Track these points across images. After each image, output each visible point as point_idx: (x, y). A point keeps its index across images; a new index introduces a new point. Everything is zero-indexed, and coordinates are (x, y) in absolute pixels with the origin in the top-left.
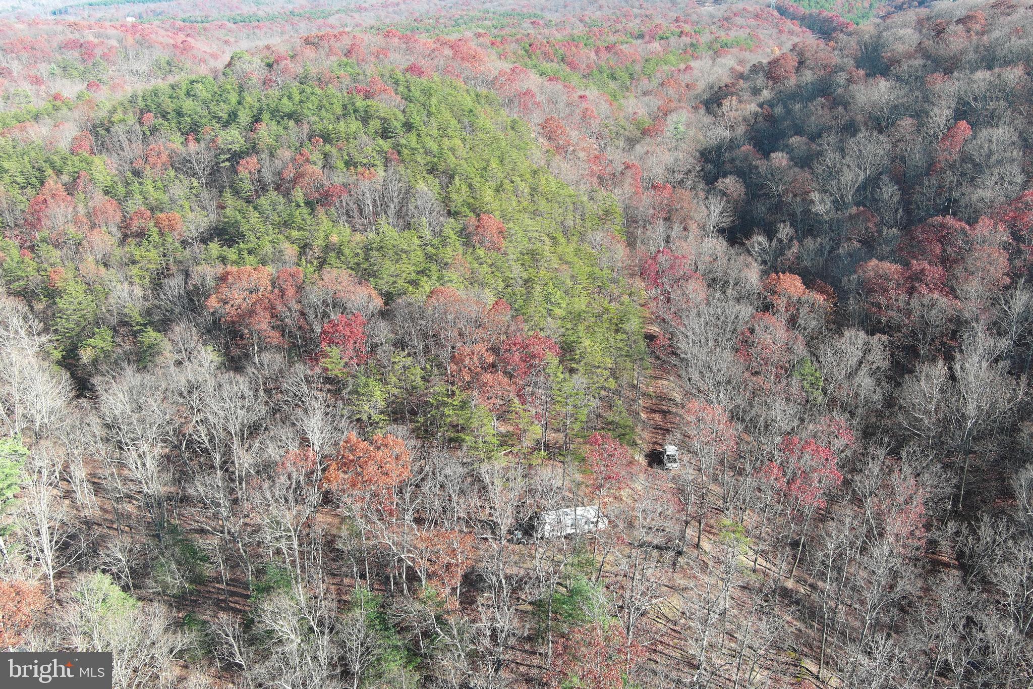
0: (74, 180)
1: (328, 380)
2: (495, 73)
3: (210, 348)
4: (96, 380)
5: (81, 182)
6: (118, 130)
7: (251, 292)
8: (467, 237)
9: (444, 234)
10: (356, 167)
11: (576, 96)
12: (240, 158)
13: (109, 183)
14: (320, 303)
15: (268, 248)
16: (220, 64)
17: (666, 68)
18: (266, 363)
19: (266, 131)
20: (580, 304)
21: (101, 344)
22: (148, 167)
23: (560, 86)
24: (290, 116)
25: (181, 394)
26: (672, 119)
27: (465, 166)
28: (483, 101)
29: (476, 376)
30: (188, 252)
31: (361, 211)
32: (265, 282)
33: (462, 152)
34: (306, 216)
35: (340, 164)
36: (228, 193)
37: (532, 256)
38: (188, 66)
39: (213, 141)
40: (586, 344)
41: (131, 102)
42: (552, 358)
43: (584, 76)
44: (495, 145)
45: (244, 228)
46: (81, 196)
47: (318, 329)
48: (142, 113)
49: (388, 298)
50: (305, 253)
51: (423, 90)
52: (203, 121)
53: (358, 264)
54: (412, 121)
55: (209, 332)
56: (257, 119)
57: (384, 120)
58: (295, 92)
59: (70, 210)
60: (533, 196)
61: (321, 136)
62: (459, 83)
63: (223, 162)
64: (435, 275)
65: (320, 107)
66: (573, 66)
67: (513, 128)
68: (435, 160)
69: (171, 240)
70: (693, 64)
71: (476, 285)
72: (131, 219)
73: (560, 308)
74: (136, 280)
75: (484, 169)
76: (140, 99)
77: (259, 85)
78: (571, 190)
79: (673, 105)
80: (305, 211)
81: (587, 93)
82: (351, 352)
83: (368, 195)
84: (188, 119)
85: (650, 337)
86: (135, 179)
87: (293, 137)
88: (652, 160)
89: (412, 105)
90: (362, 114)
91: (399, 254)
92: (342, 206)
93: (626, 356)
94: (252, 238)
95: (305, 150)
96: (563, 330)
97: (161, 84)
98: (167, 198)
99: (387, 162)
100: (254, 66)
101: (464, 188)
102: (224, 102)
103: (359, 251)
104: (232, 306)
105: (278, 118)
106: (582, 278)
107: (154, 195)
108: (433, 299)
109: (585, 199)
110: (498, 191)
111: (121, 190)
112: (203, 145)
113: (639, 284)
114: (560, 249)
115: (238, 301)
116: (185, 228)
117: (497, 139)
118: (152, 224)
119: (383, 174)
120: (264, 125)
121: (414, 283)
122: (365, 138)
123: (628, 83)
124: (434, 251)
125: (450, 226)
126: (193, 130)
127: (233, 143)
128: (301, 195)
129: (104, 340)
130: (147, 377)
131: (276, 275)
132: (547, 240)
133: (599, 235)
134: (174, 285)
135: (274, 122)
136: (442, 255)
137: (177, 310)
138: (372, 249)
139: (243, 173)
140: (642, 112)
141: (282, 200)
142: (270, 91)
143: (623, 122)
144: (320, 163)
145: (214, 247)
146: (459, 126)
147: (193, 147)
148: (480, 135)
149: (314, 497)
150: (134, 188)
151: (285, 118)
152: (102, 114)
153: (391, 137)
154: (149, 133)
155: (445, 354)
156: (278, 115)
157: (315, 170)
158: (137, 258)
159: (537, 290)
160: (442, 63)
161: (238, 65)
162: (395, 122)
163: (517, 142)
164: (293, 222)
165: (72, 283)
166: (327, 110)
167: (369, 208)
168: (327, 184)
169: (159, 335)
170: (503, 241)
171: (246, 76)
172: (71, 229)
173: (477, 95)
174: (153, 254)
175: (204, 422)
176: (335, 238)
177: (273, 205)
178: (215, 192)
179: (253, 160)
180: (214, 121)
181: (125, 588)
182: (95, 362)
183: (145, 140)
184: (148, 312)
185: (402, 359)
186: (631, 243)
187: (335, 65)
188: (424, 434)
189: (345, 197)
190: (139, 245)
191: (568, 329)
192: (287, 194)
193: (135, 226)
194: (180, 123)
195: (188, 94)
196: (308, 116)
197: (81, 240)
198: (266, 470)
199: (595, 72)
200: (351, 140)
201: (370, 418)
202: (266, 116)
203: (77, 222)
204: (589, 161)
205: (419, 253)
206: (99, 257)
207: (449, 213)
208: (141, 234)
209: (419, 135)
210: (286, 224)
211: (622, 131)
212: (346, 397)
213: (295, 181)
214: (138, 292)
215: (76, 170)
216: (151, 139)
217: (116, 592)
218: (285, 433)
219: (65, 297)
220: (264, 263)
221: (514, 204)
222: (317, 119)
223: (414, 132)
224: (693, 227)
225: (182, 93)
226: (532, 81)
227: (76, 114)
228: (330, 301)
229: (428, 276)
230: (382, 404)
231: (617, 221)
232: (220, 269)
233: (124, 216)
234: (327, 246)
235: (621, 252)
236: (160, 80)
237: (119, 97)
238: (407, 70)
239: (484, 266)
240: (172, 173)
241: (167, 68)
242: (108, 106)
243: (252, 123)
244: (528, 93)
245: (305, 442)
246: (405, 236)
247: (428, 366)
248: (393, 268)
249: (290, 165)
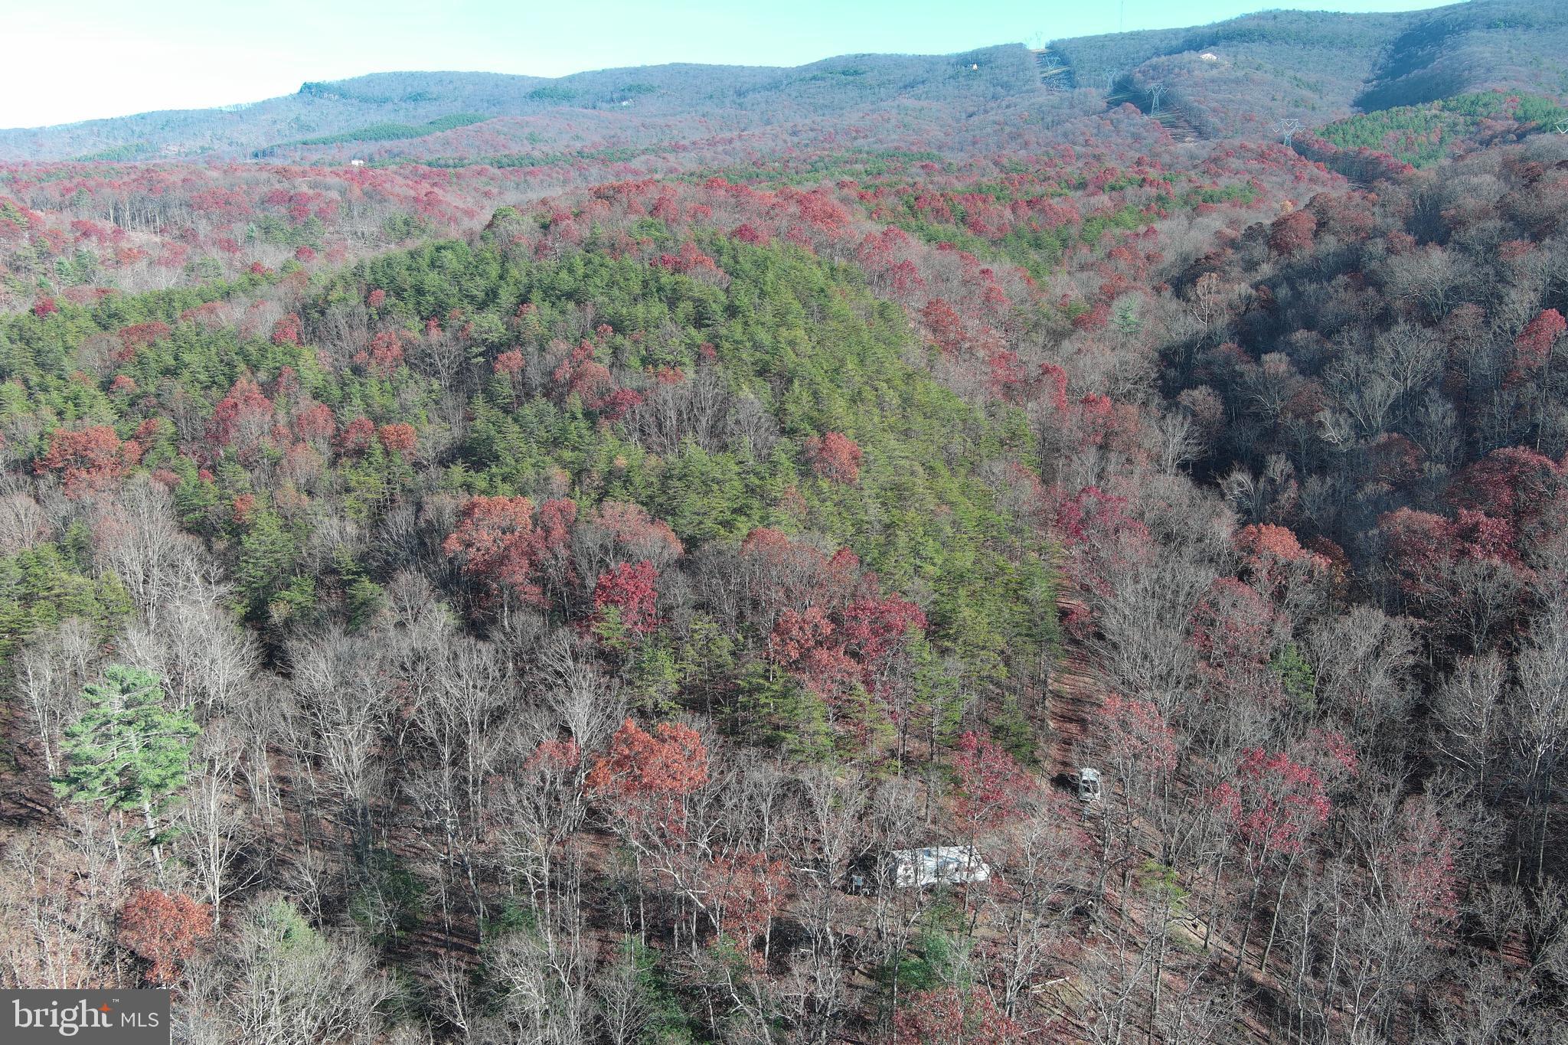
0: (274, 379)
1: (601, 654)
2: (859, 238)
3: (444, 606)
4: (292, 644)
5: (283, 381)
6: (336, 312)
7: (504, 533)
8: (805, 465)
9: (774, 458)
10: (656, 366)
11: (976, 270)
12: (498, 351)
13: (320, 384)
14: (597, 549)
15: (529, 474)
16: (478, 224)
17: (1117, 231)
18: (519, 627)
19: (536, 315)
20: (965, 559)
21: (299, 598)
22: (373, 362)
23: (952, 257)
24: (569, 296)
25: (405, 669)
26: (1119, 304)
27: (809, 366)
28: (840, 277)
29: (806, 654)
30: (421, 477)
31: (660, 426)
32: (526, 519)
33: (806, 346)
34: (584, 432)
35: (635, 362)
36: (479, 400)
37: (898, 493)
38: (432, 226)
39: (463, 329)
40: (966, 614)
41: (355, 275)
42: (916, 634)
43: (994, 243)
44: (853, 338)
45: (499, 446)
46: (283, 401)
47: (591, 583)
48: (369, 291)
49: (691, 543)
50: (580, 482)
51: (756, 261)
52: (451, 301)
53: (651, 497)
54: (737, 303)
55: (444, 585)
56: (524, 300)
57: (699, 303)
58: (578, 263)
59: (268, 418)
60: (904, 408)
61: (609, 323)
62: (808, 252)
63: (476, 356)
64: (756, 515)
65: (611, 284)
66: (977, 228)
67: (881, 314)
68: (767, 357)
69: (399, 461)
70: (1158, 226)
71: (815, 529)
72: (347, 432)
73: (934, 564)
74: (350, 514)
75: (836, 371)
76: (368, 270)
77: (530, 253)
78: (962, 402)
79: (1123, 285)
80: (583, 424)
81: (995, 268)
82: (634, 615)
83: (671, 404)
84: (431, 299)
85: (1064, 614)
86: (356, 379)
87: (573, 324)
88: (1085, 361)
89: (739, 282)
90: (669, 294)
91: (708, 485)
92: (634, 419)
93: (1027, 635)
94: (510, 460)
95: (587, 342)
96: (936, 596)
97: (396, 250)
98: (396, 405)
99: (699, 359)
100: (524, 228)
101: (806, 397)
102: (481, 275)
103: (654, 480)
104: (478, 550)
105: (553, 299)
106: (969, 525)
107: (378, 400)
108: (751, 546)
109: (981, 415)
110: (855, 402)
111: (336, 393)
112: (448, 334)
113: (1053, 538)
114: (941, 483)
115: (489, 544)
116: (418, 445)
117: (857, 330)
118: (375, 439)
119: (694, 376)
120: (533, 307)
121: (727, 525)
122: (670, 327)
123: (1059, 253)
124: (757, 482)
125: (783, 450)
126: (437, 314)
127: (490, 330)
128: (579, 403)
129: (303, 592)
130: (359, 643)
131: (538, 509)
132: (921, 470)
133: (998, 468)
134: (401, 520)
135: (547, 304)
136: (769, 487)
137: (402, 555)
138: (671, 477)
139: (502, 373)
140: (1076, 294)
141: (552, 410)
142: (544, 262)
143: (1046, 308)
144: (607, 360)
145: (457, 472)
146: (804, 312)
147: (435, 335)
148: (833, 324)
149: (575, 811)
150: (353, 391)
151: (563, 299)
152: (316, 290)
153: (708, 326)
154: (376, 317)
155: (766, 622)
156: (554, 295)
157: (599, 369)
158: (353, 484)
159: (902, 539)
160: (785, 223)
161: (502, 225)
162: (714, 306)
163: (887, 333)
164: (566, 439)
165: (265, 514)
166: (620, 288)
167: (671, 422)
168: (616, 388)
169: (376, 587)
170: (856, 470)
171: (513, 241)
172: (267, 443)
173: (832, 269)
174: (375, 480)
175: (433, 703)
176: (621, 462)
177: (540, 416)
178: (462, 397)
179: (516, 354)
180: (466, 301)
181: (314, 924)
182: (288, 622)
183: (371, 326)
184: (363, 558)
185: (705, 625)
186: (1047, 478)
187: (635, 226)
188: (732, 732)
189: (638, 407)
190: (355, 466)
191: (943, 595)
192: (559, 402)
193: (353, 440)
194: (419, 303)
195: (433, 265)
196: (594, 296)
197: (280, 458)
198: (509, 767)
199: (1010, 236)
200: (652, 329)
201: (656, 705)
202: (536, 296)
203: (274, 434)
204: (991, 363)
205: (736, 484)
206: (303, 481)
207: (783, 431)
208: (360, 452)
209: (746, 323)
210: (556, 443)
211: (1044, 321)
212: (626, 676)
213: (571, 384)
214: (351, 529)
215: (278, 365)
216: (380, 325)
217: (301, 926)
218: (539, 721)
219: (255, 535)
220: (524, 493)
221: (876, 419)
222: (606, 300)
223: (740, 319)
224: (1141, 457)
225: (424, 263)
226: (914, 249)
227: (282, 290)
228: (610, 546)
229: (748, 516)
230: (674, 688)
231: (1028, 447)
232: (464, 500)
233: (338, 429)
234: (610, 473)
235: (1029, 490)
236: (393, 246)
237: (339, 267)
238: (733, 234)
239: (828, 503)
240: (405, 371)
241: (404, 229)
242: (324, 280)
243: (517, 305)
244: (906, 266)
245: (566, 731)
246: (719, 460)
247: (740, 637)
248: (699, 504)
249: (566, 362)
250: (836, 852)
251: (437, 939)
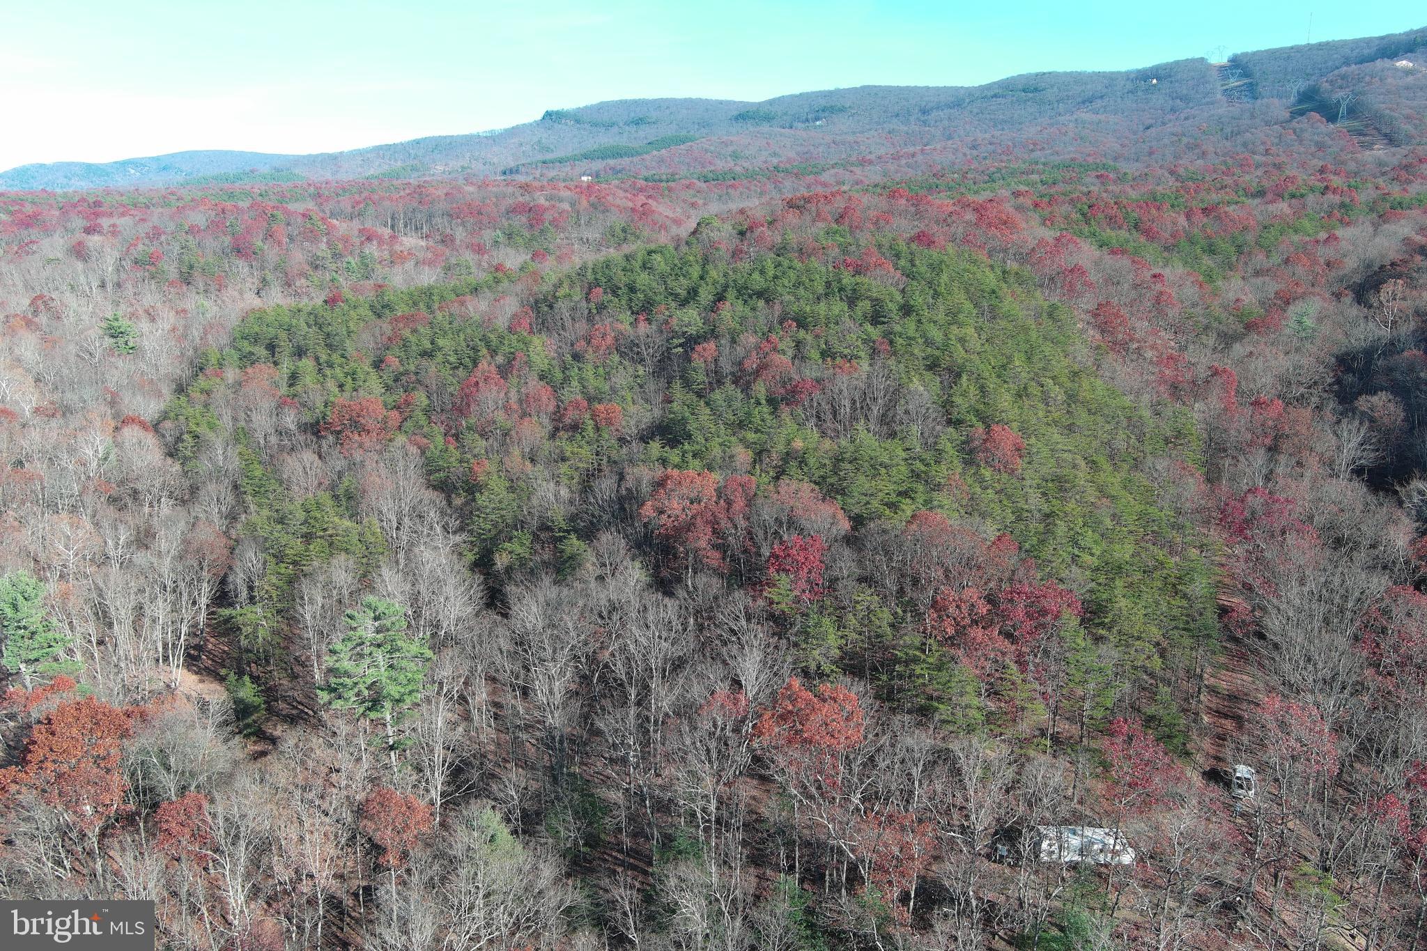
0: (509, 362)
1: (772, 617)
2: (1032, 243)
3: (637, 564)
4: (510, 589)
5: (516, 364)
6: (563, 307)
7: (692, 503)
8: (969, 455)
9: (939, 447)
10: (834, 359)
11: (1147, 275)
12: (695, 343)
13: (546, 367)
14: (772, 522)
15: (717, 451)
16: (684, 231)
17: (1296, 238)
18: (701, 587)
19: (729, 312)
20: (1124, 552)
21: (519, 550)
22: (590, 350)
23: (1124, 262)
24: (760, 294)
25: (602, 617)
26: (1293, 310)
27: (978, 362)
28: (1012, 280)
29: (961, 631)
30: (624, 450)
31: (835, 413)
32: (710, 492)
33: (975, 343)
34: (767, 416)
35: (815, 354)
36: (677, 385)
37: (1060, 485)
38: (645, 234)
39: (667, 322)
40: (1121, 604)
41: (579, 275)
42: (1071, 620)
43: (1166, 249)
44: (1022, 337)
45: (692, 426)
46: (515, 381)
47: (766, 552)
48: (590, 289)
49: (858, 521)
50: (761, 460)
51: (931, 265)
52: (658, 298)
53: (823, 478)
54: (912, 303)
55: (638, 546)
56: (720, 298)
57: (876, 302)
58: (769, 265)
59: (502, 395)
60: (1069, 405)
61: (793, 319)
62: (982, 256)
63: (676, 347)
64: (920, 498)
65: (798, 284)
66: (1149, 234)
67: (1050, 315)
68: (937, 353)
69: (607, 436)
70: (1340, 232)
71: (976, 514)
72: (565, 409)
73: (1092, 555)
74: (565, 480)
75: (1004, 367)
76: (590, 271)
77: (728, 256)
78: (1127, 401)
79: (1300, 290)
80: (766, 409)
81: (1167, 272)
82: (803, 584)
83: (845, 393)
84: (641, 296)
85: (1224, 611)
86: (576, 364)
87: (762, 320)
88: (1257, 364)
89: (915, 283)
90: (849, 293)
91: (876, 468)
92: (812, 406)
93: (1184, 629)
94: (701, 439)
95: (773, 337)
96: (1093, 585)
97: (613, 253)
98: (607, 388)
99: (874, 353)
100: (724, 234)
101: (973, 390)
102: (684, 276)
103: (827, 462)
104: (669, 517)
105: (746, 297)
106: (1130, 519)
107: (593, 383)
108: (914, 527)
109: (1147, 413)
110: (1020, 396)
111: (559, 375)
112: (654, 327)
113: (1215, 536)
114: (1102, 477)
115: (678, 512)
116: (624, 423)
117: (1026, 329)
118: (588, 416)
119: (868, 369)
120: (728, 304)
121: (893, 506)
122: (849, 323)
123: (1234, 259)
124: (923, 468)
125: (948, 439)
126: (645, 309)
127: (689, 324)
128: (763, 390)
129: (522, 544)
130: (565, 591)
131: (722, 484)
132: (1083, 464)
133: (1161, 465)
134: (606, 487)
135: (740, 301)
136: (934, 473)
137: (605, 517)
138: (843, 460)
139: (698, 362)
140: (1250, 299)
141: (740, 396)
142: (739, 265)
143: (1217, 311)
144: (790, 353)
145: (655, 447)
146: (975, 312)
147: (643, 328)
148: (1003, 323)
149: (742, 757)
150: (573, 374)
151: (754, 297)
152: (546, 288)
153: (884, 323)
154: (594, 311)
155: (925, 597)
156: (747, 293)
157: (783, 360)
158: (568, 454)
159: (1061, 528)
160: (961, 230)
161: (705, 231)
162: (890, 305)
163: (1055, 333)
164: (750, 422)
165: (495, 477)
166: (806, 288)
167: (845, 410)
168: (797, 377)
169: (582, 544)
170: (1019, 460)
171: (714, 245)
172: (500, 416)
173: (1004, 272)
174: (586, 452)
175: (624, 649)
176: (798, 444)
177: (729, 401)
178: (662, 383)
179: (711, 345)
180: (670, 298)
181: (514, 832)
182: (509, 570)
183: (590, 319)
184: (573, 518)
185: (867, 598)
186: (1212, 477)
187: (822, 233)
188: (888, 698)
189: (817, 395)
190: (570, 439)
191: (1100, 584)
192: (746, 389)
193: (570, 416)
194: (631, 300)
195: (644, 266)
196: (781, 295)
197: (510, 430)
198: (686, 711)
199: (1183, 243)
200: (832, 325)
201: (819, 667)
202: (731, 294)
203: (507, 408)
204: (1158, 363)
205: (903, 469)
206: (527, 450)
207: (949, 422)
208: (575, 427)
209: (919, 321)
210: (741, 425)
211: (1215, 325)
212: (793, 638)
213: (757, 373)
214: (564, 493)
215: (512, 350)
216: (597, 318)
217: (504, 832)
218: (714, 673)
219: (486, 493)
220: (710, 468)
221: (1041, 414)
222: (792, 299)
223: (914, 317)
224: (1312, 462)
225: (637, 265)
226: (1086, 254)
227: (519, 287)
228: (784, 519)
229: (913, 499)
230: (836, 653)
231: (1194, 446)
232: (659, 472)
233: (558, 407)
234: (788, 454)
235: (1193, 488)
236: (611, 250)
237: (566, 268)
238: (912, 240)
239: (989, 491)
240: (616, 358)
241: (622, 235)
242: (554, 279)
243: (714, 302)
244: (1077, 270)
245: (737, 684)
246: (887, 446)
247: (899, 611)
248: (867, 486)
249: (754, 353)
250: (982, 821)
251: (616, 858)
